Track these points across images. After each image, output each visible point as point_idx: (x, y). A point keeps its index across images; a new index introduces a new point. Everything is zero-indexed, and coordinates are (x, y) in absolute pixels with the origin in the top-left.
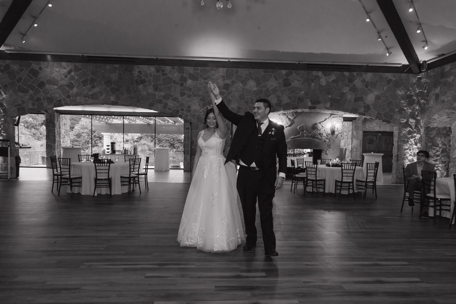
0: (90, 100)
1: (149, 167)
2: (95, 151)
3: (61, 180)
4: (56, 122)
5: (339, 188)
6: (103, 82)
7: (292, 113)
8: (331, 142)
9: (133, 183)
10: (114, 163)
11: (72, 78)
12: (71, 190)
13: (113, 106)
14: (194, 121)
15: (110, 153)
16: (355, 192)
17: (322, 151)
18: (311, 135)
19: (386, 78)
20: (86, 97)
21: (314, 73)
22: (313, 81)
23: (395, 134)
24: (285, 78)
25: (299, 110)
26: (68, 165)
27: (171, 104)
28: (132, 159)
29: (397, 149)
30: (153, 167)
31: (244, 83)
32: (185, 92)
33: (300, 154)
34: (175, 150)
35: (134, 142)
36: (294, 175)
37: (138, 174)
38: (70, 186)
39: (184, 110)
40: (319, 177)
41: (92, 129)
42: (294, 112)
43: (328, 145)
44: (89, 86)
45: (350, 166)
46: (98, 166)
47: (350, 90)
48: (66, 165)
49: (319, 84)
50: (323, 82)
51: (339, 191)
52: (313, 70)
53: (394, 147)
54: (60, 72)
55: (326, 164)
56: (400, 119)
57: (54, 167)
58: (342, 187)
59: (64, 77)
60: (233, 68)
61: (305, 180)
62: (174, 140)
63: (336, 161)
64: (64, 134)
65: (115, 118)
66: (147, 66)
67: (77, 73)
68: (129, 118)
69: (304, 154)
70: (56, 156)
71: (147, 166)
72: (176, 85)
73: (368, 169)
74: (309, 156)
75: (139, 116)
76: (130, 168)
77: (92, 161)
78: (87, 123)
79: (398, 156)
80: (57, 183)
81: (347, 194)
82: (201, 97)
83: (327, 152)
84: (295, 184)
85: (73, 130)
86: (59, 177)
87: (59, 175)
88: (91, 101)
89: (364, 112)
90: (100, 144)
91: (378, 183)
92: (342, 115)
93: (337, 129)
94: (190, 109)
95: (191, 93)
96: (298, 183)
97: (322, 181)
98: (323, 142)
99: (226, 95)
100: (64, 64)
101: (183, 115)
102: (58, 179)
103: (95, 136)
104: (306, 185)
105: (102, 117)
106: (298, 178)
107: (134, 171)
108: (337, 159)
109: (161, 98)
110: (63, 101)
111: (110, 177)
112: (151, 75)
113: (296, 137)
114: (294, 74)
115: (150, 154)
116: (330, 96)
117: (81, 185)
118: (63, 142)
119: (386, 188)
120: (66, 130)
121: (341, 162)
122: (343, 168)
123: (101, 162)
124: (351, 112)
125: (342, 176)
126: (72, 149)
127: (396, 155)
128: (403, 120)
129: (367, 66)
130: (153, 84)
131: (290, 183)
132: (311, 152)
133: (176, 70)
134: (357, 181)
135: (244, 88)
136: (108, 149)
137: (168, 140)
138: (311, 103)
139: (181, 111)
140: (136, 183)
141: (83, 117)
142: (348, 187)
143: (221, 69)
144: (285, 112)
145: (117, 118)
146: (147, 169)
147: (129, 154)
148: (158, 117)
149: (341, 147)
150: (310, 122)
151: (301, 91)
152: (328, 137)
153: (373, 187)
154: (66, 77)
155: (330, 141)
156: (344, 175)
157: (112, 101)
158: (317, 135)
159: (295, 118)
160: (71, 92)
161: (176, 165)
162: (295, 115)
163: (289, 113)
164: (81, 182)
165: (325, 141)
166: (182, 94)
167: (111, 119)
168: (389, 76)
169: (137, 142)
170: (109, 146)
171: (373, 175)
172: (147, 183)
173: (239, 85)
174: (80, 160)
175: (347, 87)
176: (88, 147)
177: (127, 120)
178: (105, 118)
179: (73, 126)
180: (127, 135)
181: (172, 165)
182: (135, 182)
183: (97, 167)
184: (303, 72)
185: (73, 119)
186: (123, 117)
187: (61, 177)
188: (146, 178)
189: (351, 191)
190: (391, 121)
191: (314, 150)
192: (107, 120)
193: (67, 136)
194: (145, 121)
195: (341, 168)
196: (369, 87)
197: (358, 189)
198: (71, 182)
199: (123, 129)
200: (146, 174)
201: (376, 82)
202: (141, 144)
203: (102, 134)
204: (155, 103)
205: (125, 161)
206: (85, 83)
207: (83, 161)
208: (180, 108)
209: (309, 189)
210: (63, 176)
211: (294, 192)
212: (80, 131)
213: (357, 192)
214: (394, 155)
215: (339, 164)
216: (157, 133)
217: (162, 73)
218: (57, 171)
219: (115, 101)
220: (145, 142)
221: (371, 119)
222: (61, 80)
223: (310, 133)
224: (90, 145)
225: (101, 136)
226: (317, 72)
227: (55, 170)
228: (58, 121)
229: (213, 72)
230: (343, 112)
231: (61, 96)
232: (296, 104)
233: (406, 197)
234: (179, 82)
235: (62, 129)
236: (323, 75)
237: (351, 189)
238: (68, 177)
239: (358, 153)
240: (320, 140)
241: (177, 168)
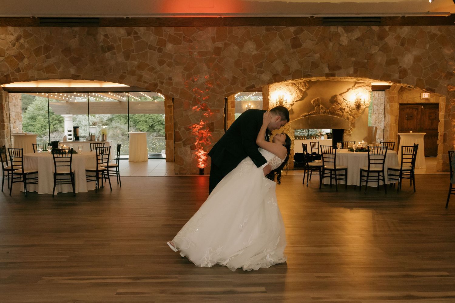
0: (45, 73)
1: (121, 157)
2: (54, 138)
3: (12, 175)
4: (3, 103)
5: (365, 179)
6: (61, 50)
7: (304, 82)
8: (356, 119)
9: (102, 178)
10: (77, 153)
11: (22, 46)
12: (25, 188)
13: (74, 80)
14: (177, 97)
15: (73, 140)
16: (386, 183)
17: (344, 131)
18: (329, 111)
19: (428, 32)
20: (40, 70)
21: (333, 29)
22: (330, 40)
23: (441, 107)
24: (294, 36)
25: (313, 79)
26: (20, 157)
27: (147, 76)
28: (99, 148)
29: (443, 126)
30: (127, 157)
31: (241, 46)
32: (165, 59)
33: (316, 136)
34: (155, 134)
35: (103, 125)
36: (307, 164)
37: (108, 167)
38: (23, 183)
39: (163, 83)
40: (339, 165)
41: (49, 110)
42: (307, 82)
43: (352, 123)
44: (43, 56)
45: (379, 150)
46: (57, 157)
47: (380, 50)
48: (18, 157)
49: (339, 44)
50: (344, 40)
51: (365, 182)
52: (331, 26)
53: (439, 123)
54: (6, 39)
55: (349, 149)
56: (448, 87)
57: (3, 160)
58: (369, 178)
59: (12, 45)
60: (226, 26)
61: (321, 170)
62: (154, 121)
63: (361, 143)
64: (15, 118)
65: (77, 96)
66: (115, 27)
67: (28, 40)
68: (95, 95)
69: (322, 135)
70: (5, 146)
71: (118, 156)
72: (152, 51)
73: (404, 153)
74: (328, 138)
75: (107, 92)
76: (97, 160)
77: (50, 151)
78: (43, 102)
79: (445, 135)
80: (8, 180)
81: (377, 186)
82: (185, 66)
83: (351, 132)
84: (308, 175)
85: (25, 112)
86: (10, 172)
87: (10, 170)
88: (47, 75)
89: (400, 78)
90: (60, 129)
91: (416, 172)
92: (370, 83)
93: (364, 102)
94: (172, 81)
95: (173, 61)
96: (312, 174)
97: (342, 171)
98: (345, 119)
99: (218, 61)
100: (10, 28)
101: (163, 89)
102: (8, 175)
103: (53, 119)
104: (322, 177)
105: (61, 94)
106: (312, 167)
107: (103, 163)
108: (363, 141)
109: (134, 69)
110: (11, 76)
111: (72, 171)
112: (120, 39)
113: (309, 113)
114: (305, 32)
115: (123, 140)
116: (353, 59)
117: (38, 182)
118: (14, 128)
119: (429, 177)
120: (17, 112)
121: (368, 144)
122: (370, 153)
123: (61, 152)
124: (381, 79)
125: (369, 163)
126: (25, 136)
127: (443, 134)
128: (452, 88)
129: (403, 17)
130: (123, 50)
131: (301, 173)
132: (330, 133)
133: (152, 31)
134: (389, 169)
135: (240, 52)
136: (70, 135)
137: (146, 122)
138: (329, 69)
139: (159, 85)
140: (105, 178)
141: (38, 95)
142: (377, 178)
143: (210, 29)
144: (295, 82)
145: (80, 96)
146: (119, 159)
147: (96, 141)
148: (132, 93)
149: (370, 125)
150: (328, 93)
151: (316, 54)
152: (352, 112)
153: (411, 177)
154: (14, 45)
155: (354, 118)
156: (371, 161)
157: (72, 75)
158: (337, 110)
159: (307, 89)
160: (20, 64)
161: (157, 153)
162: (307, 85)
163: (300, 83)
164: (36, 178)
165: (348, 118)
166: (161, 63)
167: (73, 97)
168: (434, 29)
169: (107, 125)
170: (70, 131)
171: (410, 161)
172: (119, 177)
173: (233, 49)
174: (35, 150)
175: (376, 46)
176: (46, 132)
177: (92, 97)
178: (65, 95)
179: (25, 107)
180: (94, 116)
181: (152, 153)
182: (105, 176)
183: (55, 159)
184: (317, 29)
185: (25, 98)
186: (87, 93)
187: (12, 172)
188: (118, 171)
189: (381, 183)
190: (436, 89)
191: (333, 130)
192: (67, 99)
193: (19, 120)
194: (115, 98)
195: (367, 153)
196: (406, 45)
197: (390, 179)
198: (25, 179)
199: (88, 109)
200: (117, 166)
201: (415, 38)
202: (113, 128)
203: (62, 116)
204: (126, 75)
205: (91, 150)
206: (37, 52)
207: (39, 152)
208: (159, 80)
209: (326, 181)
210: (14, 171)
211: (307, 186)
212: (35, 113)
213: (389, 183)
214: (439, 134)
215: (365, 148)
216: (131, 113)
217: (134, 37)
218: (7, 165)
219: (76, 74)
220: (117, 124)
221: (409, 87)
222: (7, 50)
223: (328, 109)
224: (48, 130)
225: (61, 118)
226: (336, 27)
227: (5, 163)
228: (6, 101)
229: (199, 33)
230: (371, 80)
231: (8, 70)
232: (309, 71)
233: (452, 189)
234: (156, 46)
235: (12, 111)
236: (344, 31)
237: (381, 179)
238: (21, 172)
239: (393, 132)
240: (341, 116)
241: (158, 157)
